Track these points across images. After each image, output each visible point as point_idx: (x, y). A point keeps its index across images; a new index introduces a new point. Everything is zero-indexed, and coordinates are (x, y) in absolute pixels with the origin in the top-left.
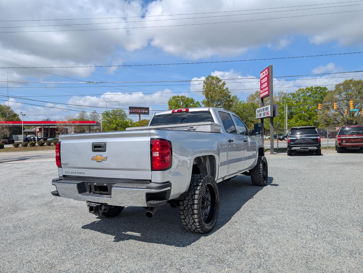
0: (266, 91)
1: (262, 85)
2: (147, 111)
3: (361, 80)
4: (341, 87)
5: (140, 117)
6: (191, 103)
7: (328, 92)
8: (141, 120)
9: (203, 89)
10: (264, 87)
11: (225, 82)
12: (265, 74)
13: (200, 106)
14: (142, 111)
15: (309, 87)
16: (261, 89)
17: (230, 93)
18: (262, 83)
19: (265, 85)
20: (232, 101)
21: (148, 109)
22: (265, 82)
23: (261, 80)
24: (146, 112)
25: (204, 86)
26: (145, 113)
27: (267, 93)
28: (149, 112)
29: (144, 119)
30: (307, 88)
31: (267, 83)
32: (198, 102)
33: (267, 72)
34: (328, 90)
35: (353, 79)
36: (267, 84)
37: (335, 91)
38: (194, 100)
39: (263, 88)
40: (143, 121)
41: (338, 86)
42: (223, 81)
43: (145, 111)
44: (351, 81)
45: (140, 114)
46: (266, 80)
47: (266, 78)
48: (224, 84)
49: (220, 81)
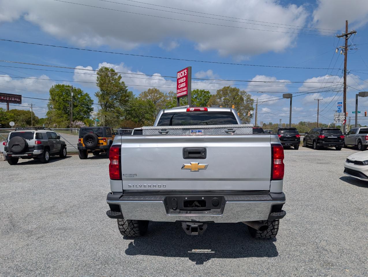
0: (184, 91)
1: (179, 85)
2: (19, 99)
3: (236, 88)
4: (221, 93)
5: (8, 105)
6: (79, 94)
7: (211, 95)
8: (10, 110)
9: (97, 80)
10: (181, 86)
11: (120, 75)
12: (183, 74)
13: (89, 98)
14: (12, 99)
15: (196, 90)
16: (178, 89)
17: (126, 87)
18: (179, 83)
19: (183, 85)
20: (128, 96)
21: (20, 97)
22: (184, 82)
23: (178, 80)
24: (17, 100)
25: (98, 78)
26: (15, 102)
27: (185, 93)
28: (21, 101)
29: (14, 109)
30: (194, 90)
31: (185, 83)
32: (87, 93)
33: (186, 72)
34: (210, 94)
35: (230, 86)
36: (185, 85)
37: (217, 96)
38: (83, 91)
39: (181, 88)
40: (13, 111)
41: (219, 91)
42: (119, 74)
43: (15, 99)
44: (228, 88)
45: (8, 102)
46: (184, 81)
47: (185, 78)
48: (120, 77)
49: (116, 74)
